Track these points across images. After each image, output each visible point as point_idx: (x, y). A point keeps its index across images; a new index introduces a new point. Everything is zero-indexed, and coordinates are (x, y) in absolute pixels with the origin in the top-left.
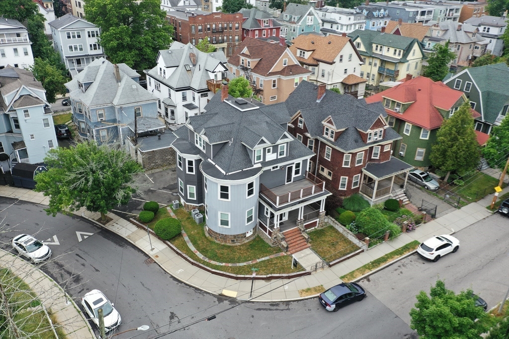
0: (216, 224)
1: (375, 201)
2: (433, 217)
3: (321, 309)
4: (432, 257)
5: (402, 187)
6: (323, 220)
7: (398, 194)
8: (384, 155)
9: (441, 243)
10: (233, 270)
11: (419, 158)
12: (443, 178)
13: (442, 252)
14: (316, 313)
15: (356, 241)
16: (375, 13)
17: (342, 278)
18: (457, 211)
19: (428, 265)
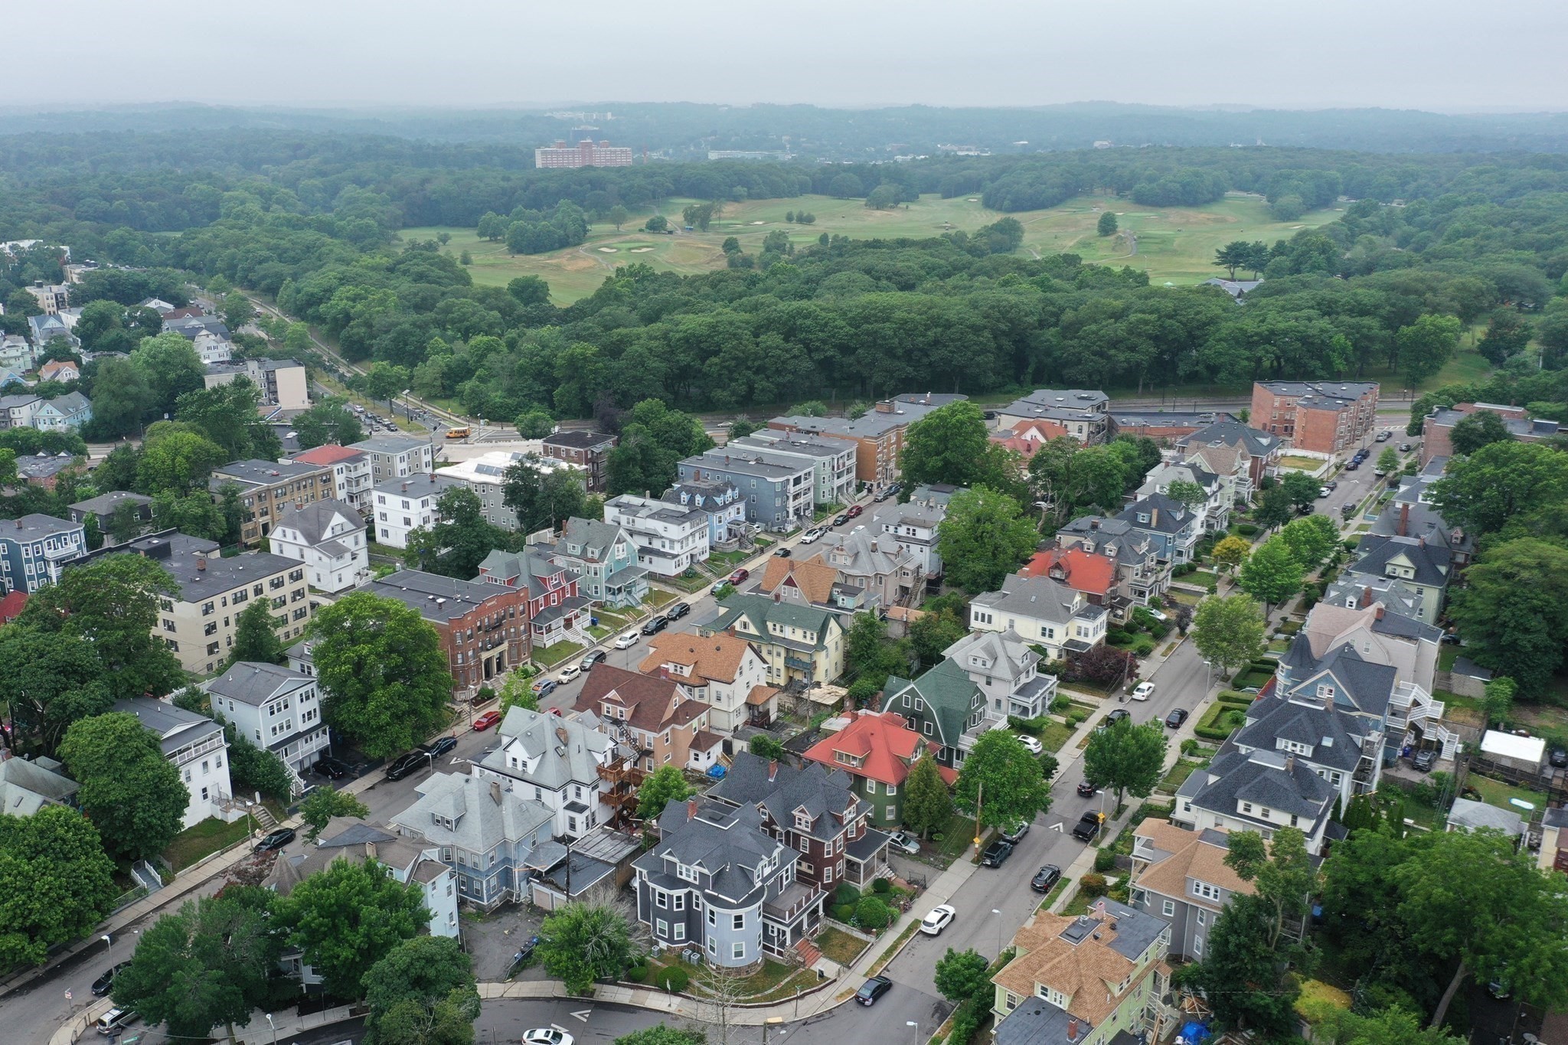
0: (729, 958)
1: (863, 886)
2: (925, 888)
3: (862, 1008)
4: (935, 932)
5: (884, 860)
6: (824, 923)
7: (884, 872)
8: (860, 830)
9: (939, 916)
10: (766, 998)
11: (890, 817)
12: (921, 836)
13: (942, 924)
14: (860, 1012)
15: (863, 936)
16: (719, 500)
17: (865, 975)
18: (945, 875)
19: (933, 941)
